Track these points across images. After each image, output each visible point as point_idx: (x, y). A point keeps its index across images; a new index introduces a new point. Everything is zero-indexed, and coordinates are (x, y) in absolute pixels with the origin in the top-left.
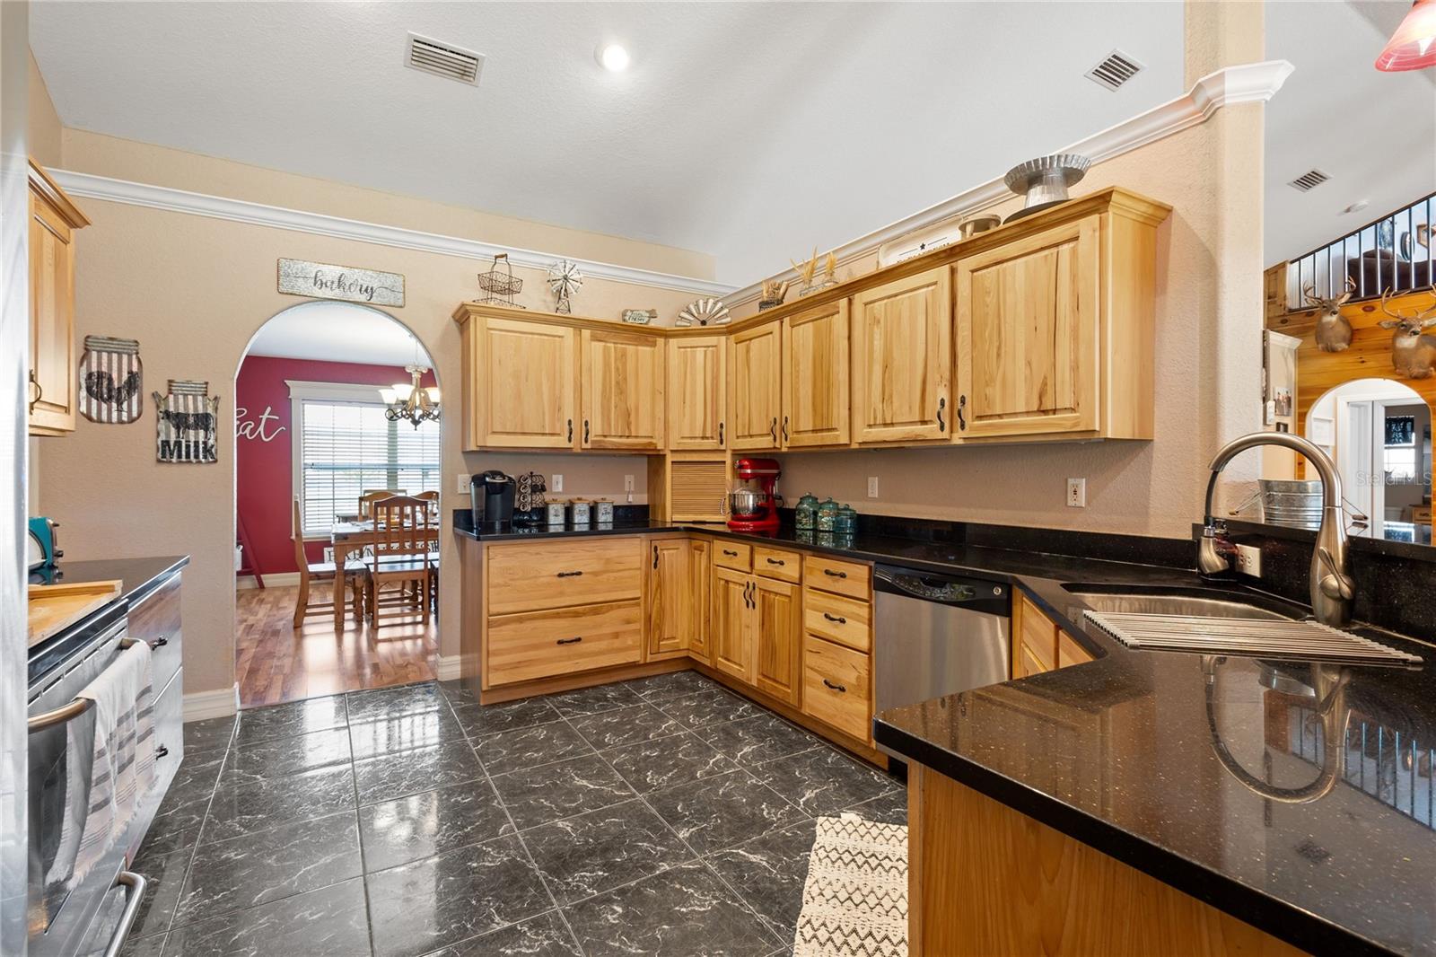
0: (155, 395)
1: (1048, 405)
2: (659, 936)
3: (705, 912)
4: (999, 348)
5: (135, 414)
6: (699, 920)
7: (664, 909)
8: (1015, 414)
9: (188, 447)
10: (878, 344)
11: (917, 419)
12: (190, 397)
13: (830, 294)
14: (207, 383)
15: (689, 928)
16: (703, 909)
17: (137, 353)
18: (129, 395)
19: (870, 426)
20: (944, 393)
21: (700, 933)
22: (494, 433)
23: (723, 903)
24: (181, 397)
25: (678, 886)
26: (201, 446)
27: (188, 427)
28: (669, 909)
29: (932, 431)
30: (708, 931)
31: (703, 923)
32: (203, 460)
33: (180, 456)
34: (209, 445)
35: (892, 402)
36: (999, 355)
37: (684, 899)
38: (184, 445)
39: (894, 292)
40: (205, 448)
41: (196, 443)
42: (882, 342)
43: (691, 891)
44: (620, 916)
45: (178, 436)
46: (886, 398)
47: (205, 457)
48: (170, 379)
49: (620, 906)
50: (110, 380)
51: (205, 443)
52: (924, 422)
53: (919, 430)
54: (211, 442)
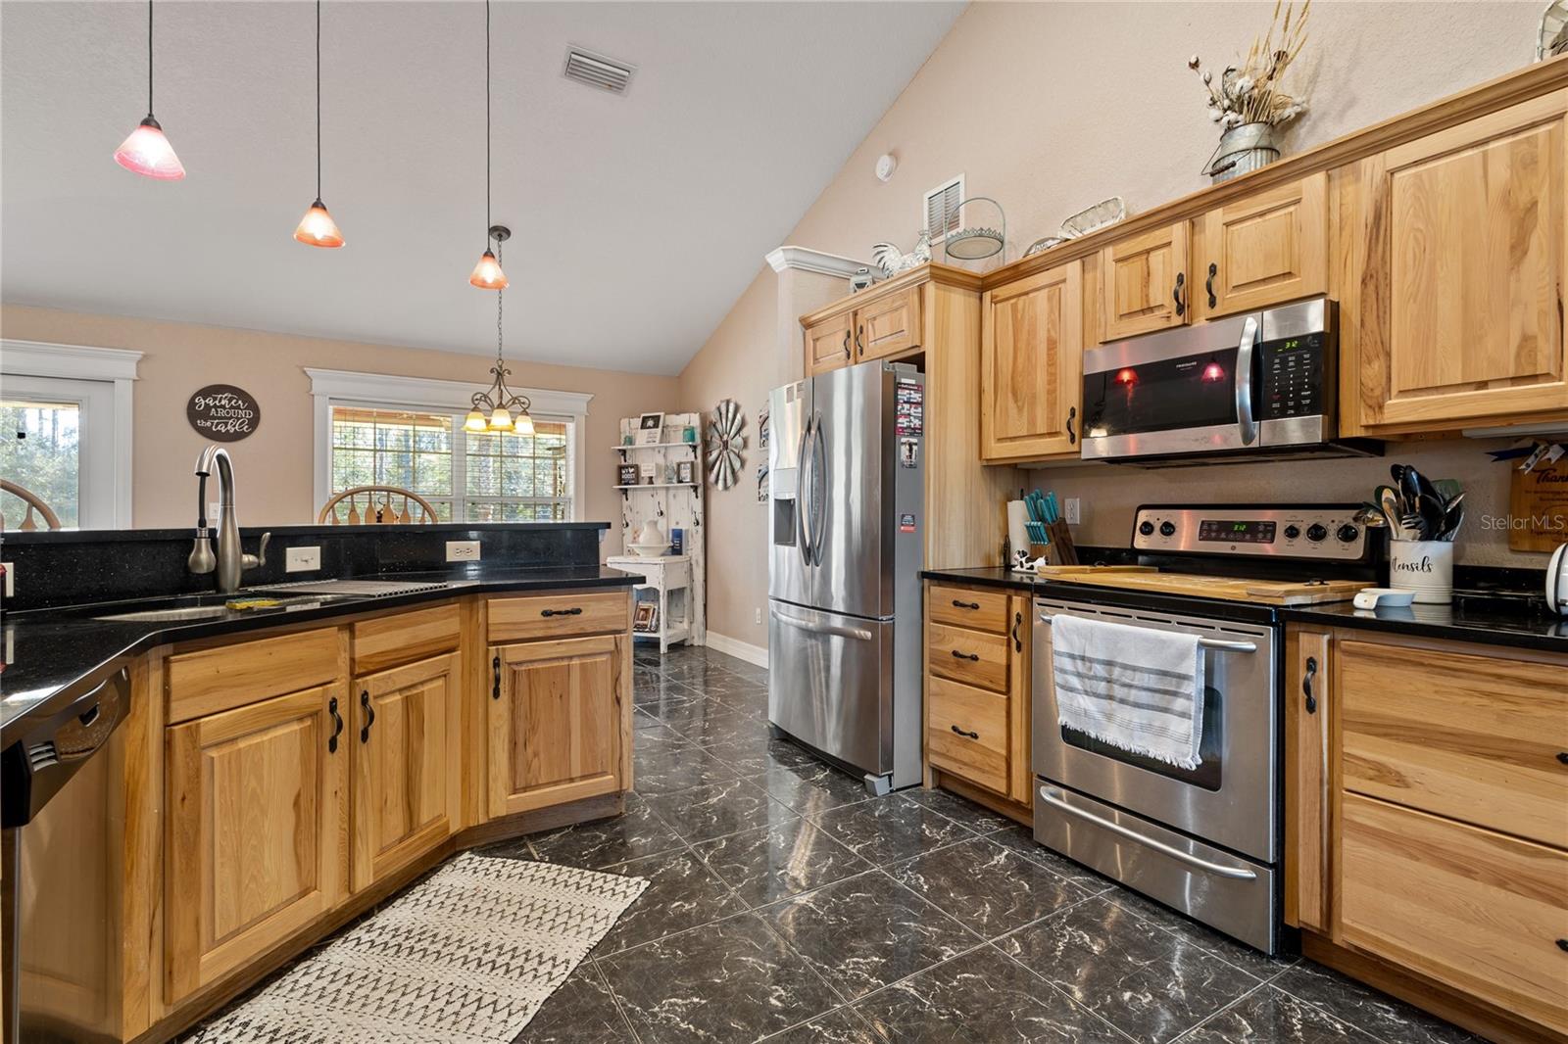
2: (725, 971)
3: (671, 997)
6: (679, 987)
7: (719, 1001)
15: (692, 979)
16: (672, 1000)
21: (680, 974)
23: (646, 1007)
25: (701, 1032)
28: (713, 1001)
30: (672, 975)
31: (676, 984)
37: (693, 1014)
43: (683, 1026)
44: (771, 995)
49: (773, 1005)
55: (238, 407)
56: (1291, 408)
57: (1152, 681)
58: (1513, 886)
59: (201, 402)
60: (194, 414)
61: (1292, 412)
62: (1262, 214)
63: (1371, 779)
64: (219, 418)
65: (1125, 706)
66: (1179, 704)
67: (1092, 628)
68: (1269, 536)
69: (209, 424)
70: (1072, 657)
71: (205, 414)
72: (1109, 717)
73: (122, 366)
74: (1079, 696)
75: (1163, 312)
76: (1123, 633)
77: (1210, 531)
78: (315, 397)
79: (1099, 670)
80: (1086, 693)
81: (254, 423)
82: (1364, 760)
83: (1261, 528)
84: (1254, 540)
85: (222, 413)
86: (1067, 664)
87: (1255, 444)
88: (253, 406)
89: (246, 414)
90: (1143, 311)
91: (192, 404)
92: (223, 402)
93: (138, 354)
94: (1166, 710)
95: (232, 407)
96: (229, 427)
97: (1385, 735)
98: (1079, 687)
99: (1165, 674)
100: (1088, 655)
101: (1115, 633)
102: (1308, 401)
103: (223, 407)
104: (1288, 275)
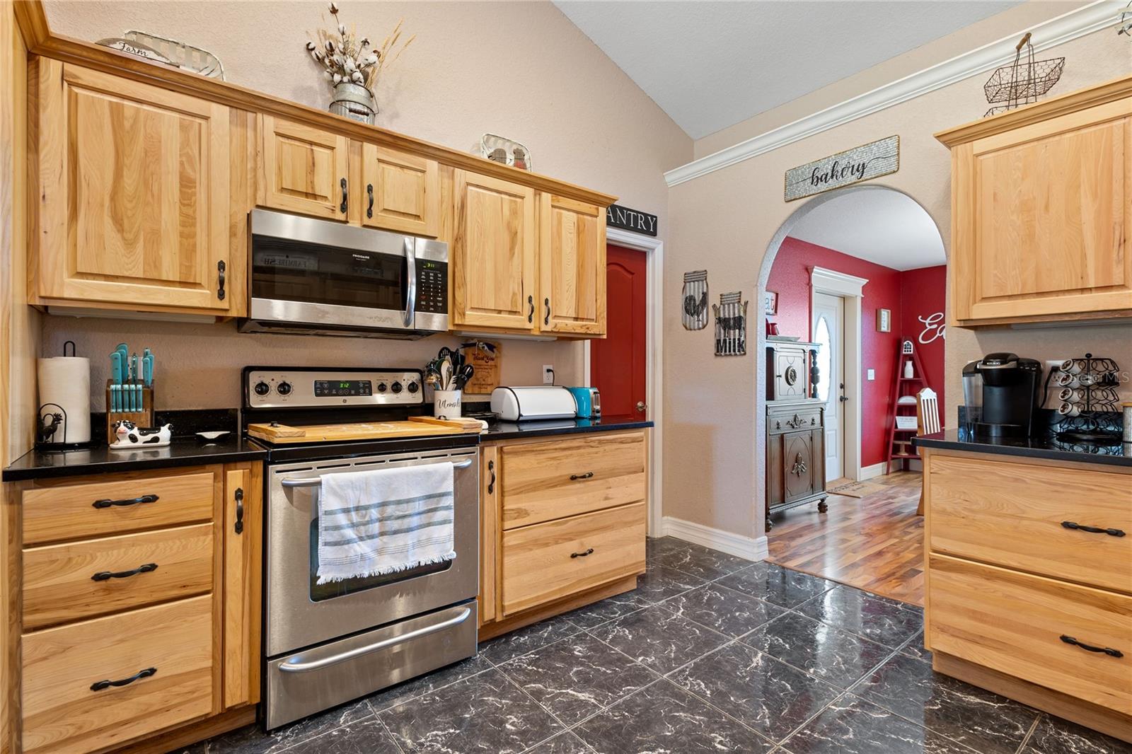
0: (714, 306)
5: (705, 323)
9: (730, 342)
12: (731, 305)
14: (740, 293)
17: (706, 279)
18: (703, 309)
22: (984, 299)
24: (726, 306)
26: (737, 342)
27: (730, 329)
32: (738, 353)
33: (725, 351)
34: (741, 341)
38: (728, 341)
40: (739, 343)
41: (734, 339)
45: (725, 336)
47: (739, 351)
48: (721, 293)
50: (695, 300)
51: (739, 339)
54: (742, 339)
56: (432, 306)
57: (420, 506)
58: (560, 541)
61: (432, 309)
62: (402, 167)
63: (516, 518)
65: (399, 535)
66: (440, 516)
67: (367, 478)
68: (367, 391)
70: (346, 511)
72: (380, 552)
74: (355, 544)
75: (328, 204)
76: (396, 476)
77: (322, 389)
79: (374, 513)
80: (361, 539)
82: (513, 510)
83: (361, 385)
84: (357, 394)
86: (342, 519)
87: (411, 327)
90: (307, 195)
94: (429, 525)
97: (521, 492)
98: (355, 537)
99: (429, 497)
100: (362, 504)
101: (389, 477)
102: (441, 304)
104: (417, 217)
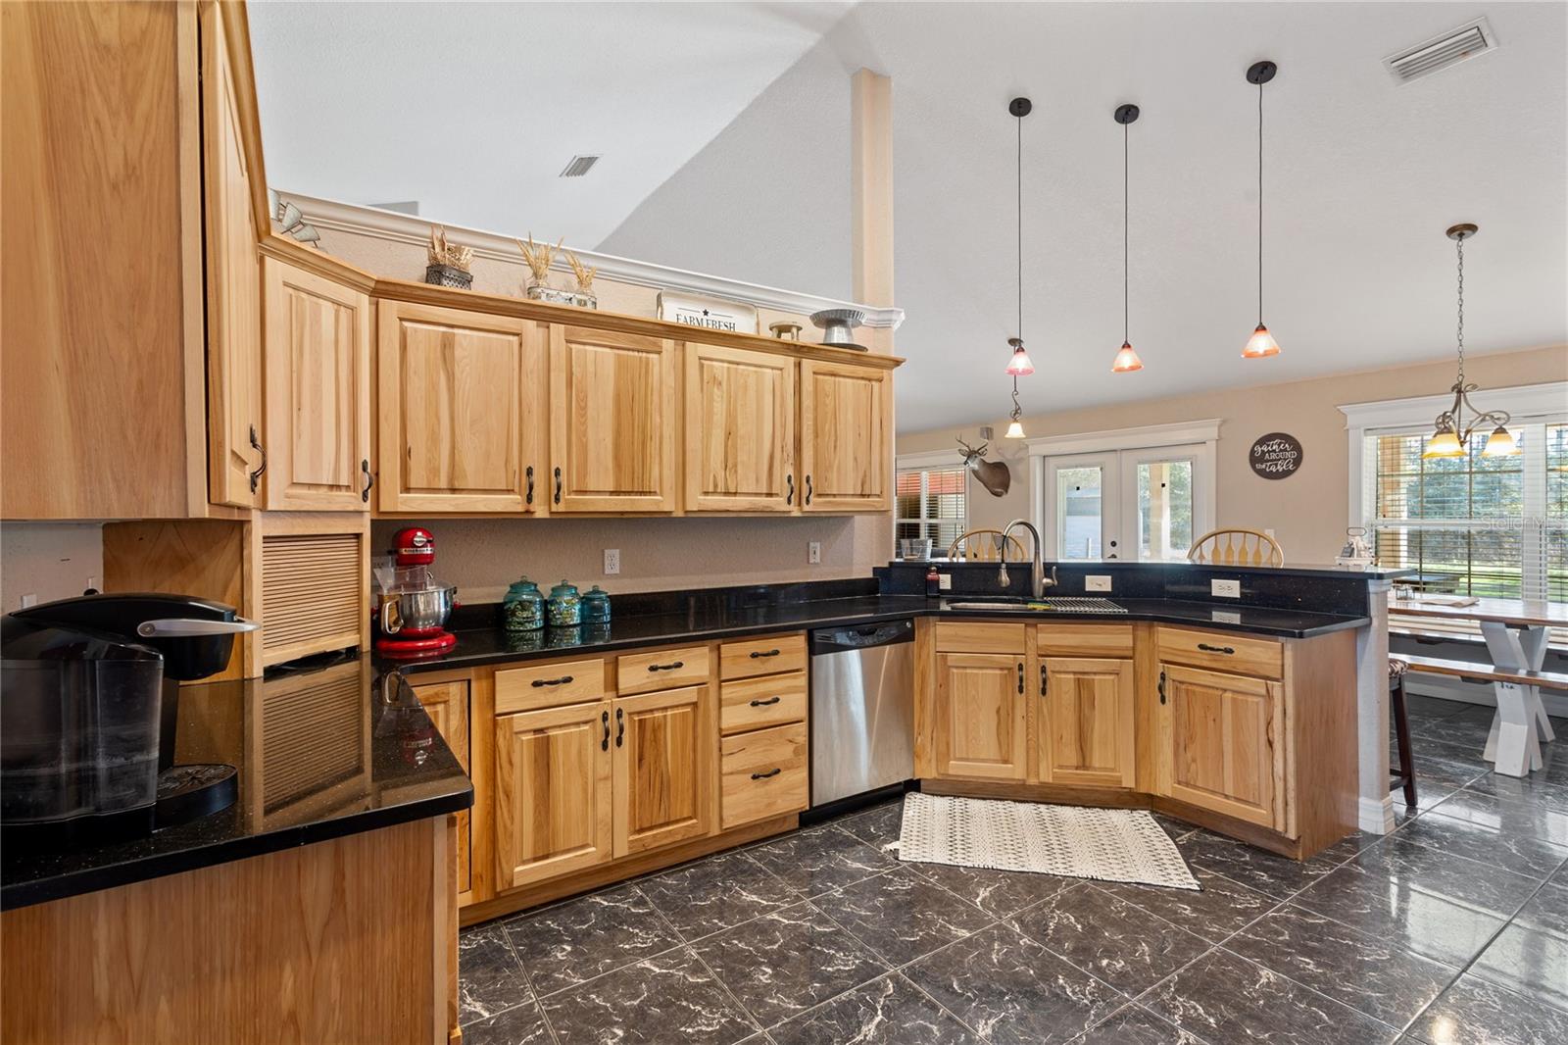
1: (867, 492)
4: (836, 441)
8: (845, 495)
10: (719, 408)
11: (765, 491)
13: (650, 326)
19: (706, 493)
20: (790, 471)
29: (779, 504)
35: (736, 472)
36: (835, 447)
39: (738, 360)
42: (724, 407)
46: (730, 465)
52: (769, 495)
53: (764, 501)
55: (1285, 450)
59: (1258, 449)
60: (1255, 460)
64: (1271, 461)
69: (1264, 466)
71: (1261, 459)
73: (1209, 431)
78: (1350, 432)
81: (1297, 462)
85: (1273, 456)
88: (1297, 447)
89: (1291, 455)
91: (1253, 452)
92: (1274, 448)
93: (1218, 421)
95: (1281, 451)
96: (1279, 467)
103: (1274, 451)
